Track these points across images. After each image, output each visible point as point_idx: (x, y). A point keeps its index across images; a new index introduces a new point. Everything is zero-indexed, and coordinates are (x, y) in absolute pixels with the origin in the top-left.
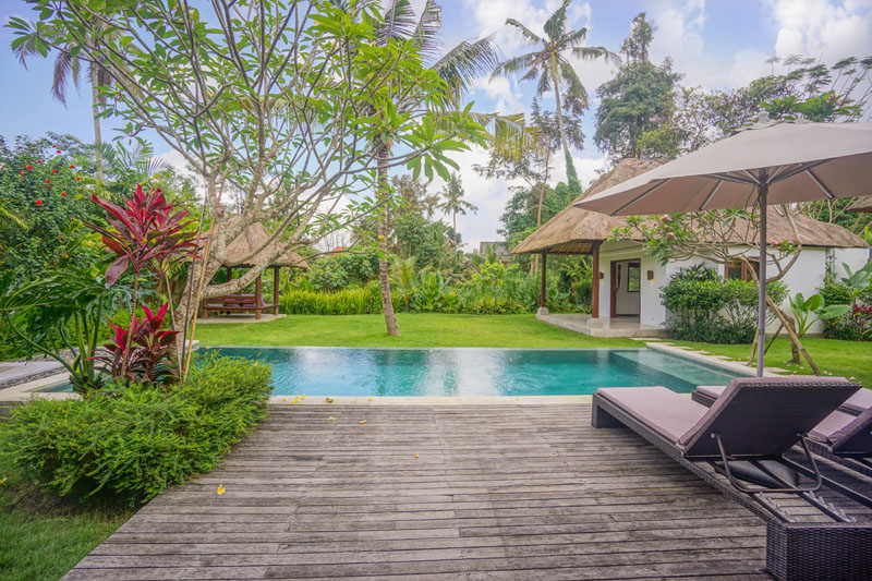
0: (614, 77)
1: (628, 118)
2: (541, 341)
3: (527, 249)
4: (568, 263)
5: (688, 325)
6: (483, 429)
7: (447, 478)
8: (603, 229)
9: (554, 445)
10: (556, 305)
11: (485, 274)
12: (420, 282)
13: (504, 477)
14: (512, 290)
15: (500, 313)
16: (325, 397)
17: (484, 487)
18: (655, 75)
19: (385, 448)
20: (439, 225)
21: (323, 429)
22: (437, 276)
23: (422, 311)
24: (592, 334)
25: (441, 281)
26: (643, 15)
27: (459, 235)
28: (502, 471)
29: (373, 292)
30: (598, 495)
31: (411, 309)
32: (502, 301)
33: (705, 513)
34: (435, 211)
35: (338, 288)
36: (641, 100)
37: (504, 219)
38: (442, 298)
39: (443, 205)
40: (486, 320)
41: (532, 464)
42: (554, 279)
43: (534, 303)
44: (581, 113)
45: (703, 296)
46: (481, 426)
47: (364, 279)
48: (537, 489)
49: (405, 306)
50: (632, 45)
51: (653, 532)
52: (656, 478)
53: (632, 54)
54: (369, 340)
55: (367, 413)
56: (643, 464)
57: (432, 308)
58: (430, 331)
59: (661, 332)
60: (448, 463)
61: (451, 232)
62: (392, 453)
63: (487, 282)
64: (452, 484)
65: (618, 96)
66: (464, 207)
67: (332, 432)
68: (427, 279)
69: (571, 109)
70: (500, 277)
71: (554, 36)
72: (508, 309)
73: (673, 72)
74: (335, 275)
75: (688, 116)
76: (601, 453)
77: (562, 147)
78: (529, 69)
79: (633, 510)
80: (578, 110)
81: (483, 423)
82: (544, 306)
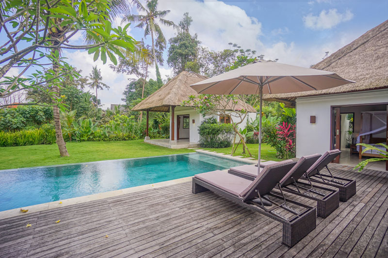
0: (175, 36)
1: (181, 55)
2: (150, 152)
3: (140, 108)
4: (157, 115)
5: (208, 142)
6: (142, 207)
7: (133, 246)
8: (176, 100)
9: (181, 208)
10: (152, 135)
11: (116, 121)
12: (79, 124)
13: (164, 234)
14: (130, 128)
15: (125, 140)
16: (19, 209)
17: (156, 245)
18: (191, 39)
19: (81, 237)
20: (88, 94)
21: (22, 237)
22: (89, 121)
23: (81, 141)
24: (172, 148)
25: (92, 125)
26: (187, 13)
27: (99, 100)
28: (162, 231)
29: (46, 131)
30: (212, 230)
31: (73, 140)
32: (126, 134)
33: (254, 225)
34: (85, 86)
35: (18, 129)
36: (186, 48)
37: (125, 93)
38: (92, 133)
39: (90, 84)
40: (119, 144)
41: (175, 222)
42: (151, 123)
43: (142, 135)
44: (163, 50)
45: (213, 130)
46: (140, 205)
47: (39, 123)
48: (184, 236)
49: (70, 138)
50: (183, 25)
51: (242, 242)
52: (229, 213)
53: (183, 28)
54: (46, 161)
55: (60, 214)
56: (221, 207)
57: (86, 139)
58: (88, 152)
59: (198, 145)
60: (129, 235)
61: (95, 99)
62: (87, 239)
63: (119, 125)
64: (137, 249)
65: (177, 45)
66: (102, 86)
67: (31, 237)
68: (83, 123)
69: (158, 47)
70: (125, 122)
71: (152, 11)
72: (129, 138)
73: (198, 40)
74: (15, 120)
75: (204, 58)
76: (203, 207)
77: (154, 62)
78: (140, 22)
79: (229, 233)
80: (161, 48)
81: (140, 203)
82: (147, 136)
